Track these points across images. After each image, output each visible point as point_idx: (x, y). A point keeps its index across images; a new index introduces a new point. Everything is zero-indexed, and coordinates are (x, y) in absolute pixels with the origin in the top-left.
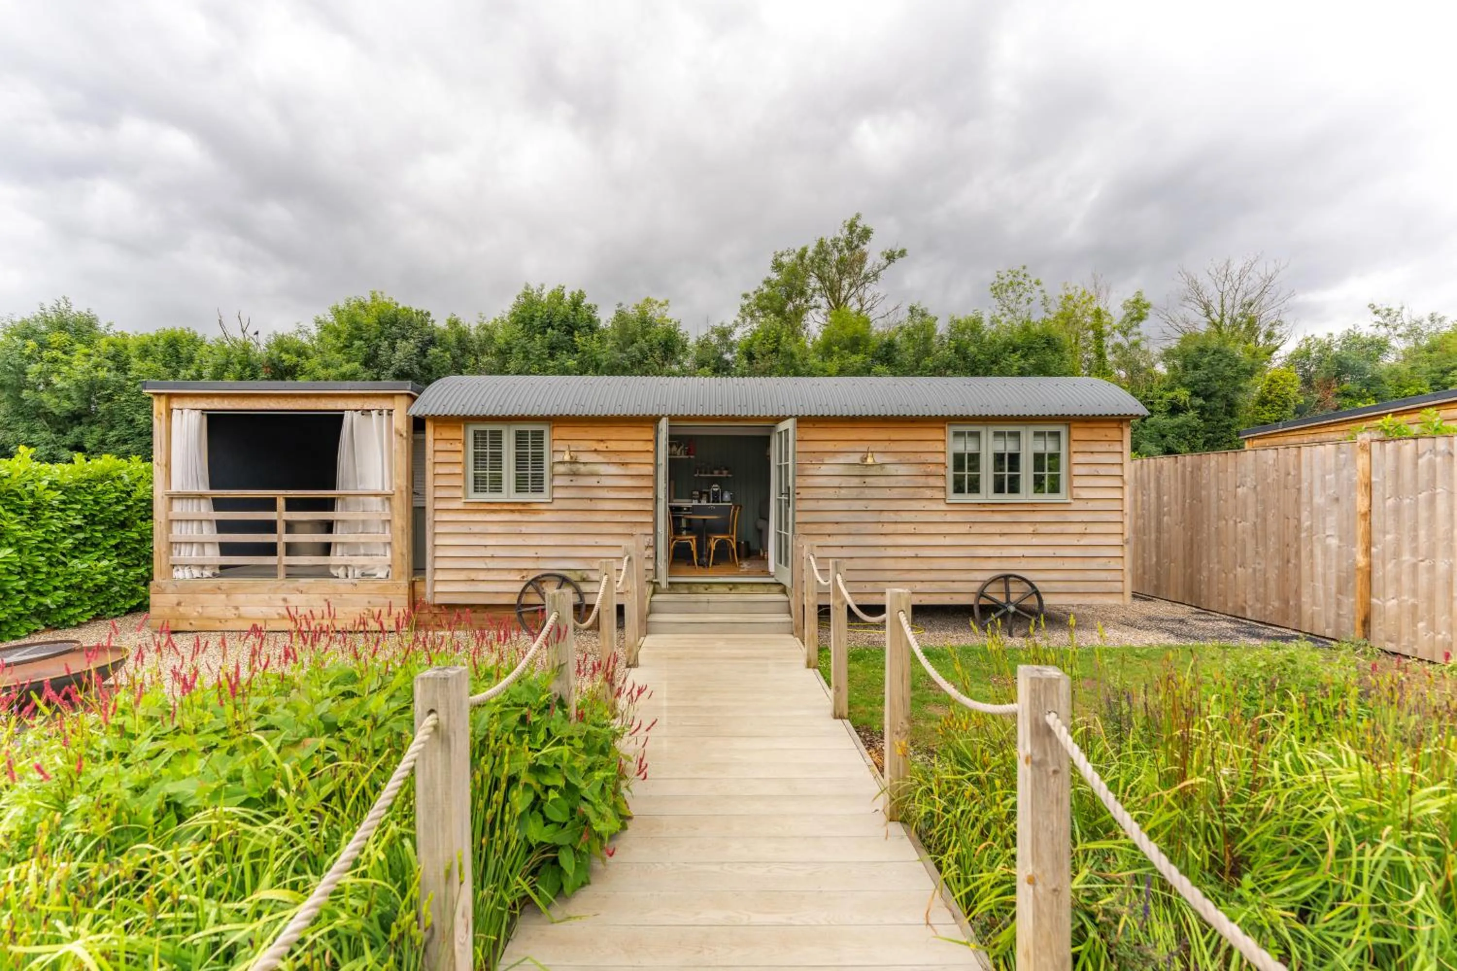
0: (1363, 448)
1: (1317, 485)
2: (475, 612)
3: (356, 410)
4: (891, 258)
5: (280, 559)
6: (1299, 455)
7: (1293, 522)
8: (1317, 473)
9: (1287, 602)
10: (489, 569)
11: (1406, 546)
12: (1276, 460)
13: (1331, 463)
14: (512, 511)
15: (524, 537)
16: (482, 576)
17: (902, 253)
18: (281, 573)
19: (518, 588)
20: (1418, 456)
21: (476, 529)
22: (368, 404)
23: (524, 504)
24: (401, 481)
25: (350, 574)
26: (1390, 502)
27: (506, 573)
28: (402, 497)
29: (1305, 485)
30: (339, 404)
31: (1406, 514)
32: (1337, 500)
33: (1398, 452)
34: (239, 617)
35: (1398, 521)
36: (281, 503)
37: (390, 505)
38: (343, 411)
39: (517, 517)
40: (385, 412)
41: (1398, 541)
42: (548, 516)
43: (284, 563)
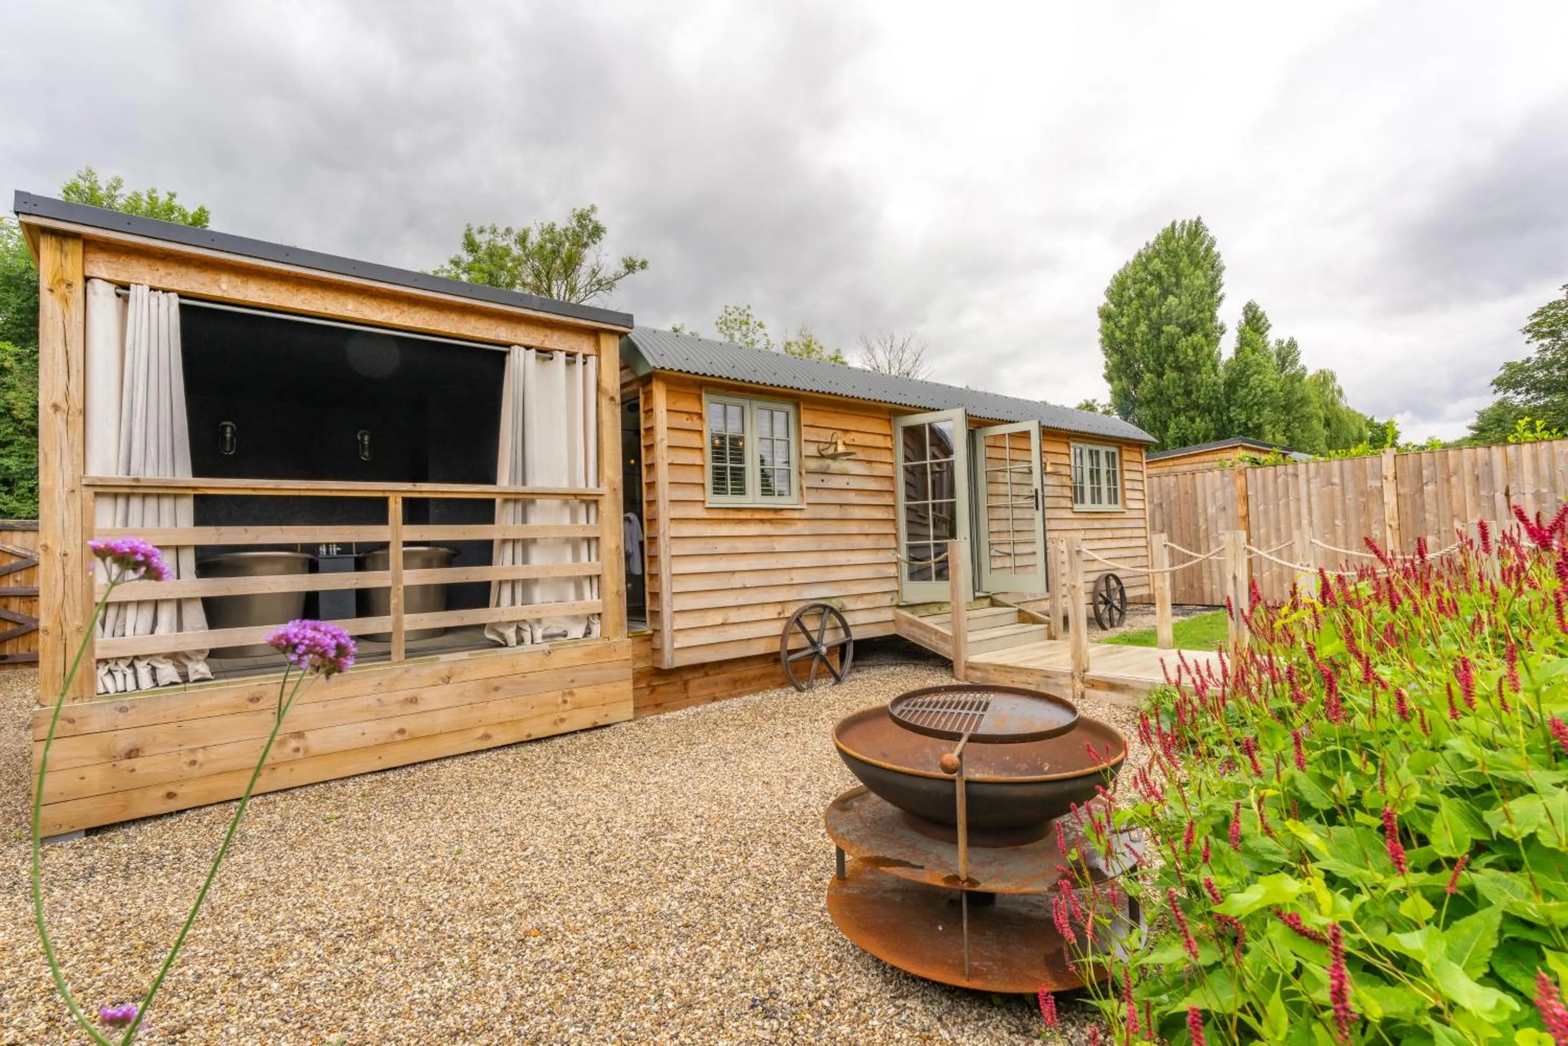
0: (1240, 472)
1: (1209, 499)
2: (707, 675)
3: (528, 348)
4: (630, 267)
5: (398, 621)
6: (1194, 479)
7: (1193, 528)
8: (1209, 492)
9: (1192, 586)
10: (739, 607)
11: (1273, 536)
12: (1177, 483)
13: (1218, 483)
14: (762, 521)
15: (778, 557)
16: (733, 616)
17: (643, 265)
18: (398, 647)
19: (777, 628)
20: (1276, 477)
21: (723, 547)
22: (553, 340)
23: (776, 510)
24: (614, 472)
25: (527, 636)
26: (1261, 508)
27: (758, 609)
28: (616, 499)
29: (1200, 500)
30: (499, 332)
31: (1272, 515)
32: (1224, 509)
33: (1264, 475)
34: (311, 756)
35: (1267, 519)
36: (395, 509)
37: (597, 509)
38: (509, 345)
39: (767, 529)
40: (580, 359)
41: (1268, 534)
42: (800, 528)
43: (407, 627)
